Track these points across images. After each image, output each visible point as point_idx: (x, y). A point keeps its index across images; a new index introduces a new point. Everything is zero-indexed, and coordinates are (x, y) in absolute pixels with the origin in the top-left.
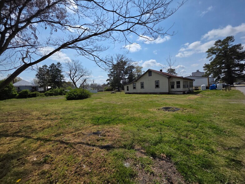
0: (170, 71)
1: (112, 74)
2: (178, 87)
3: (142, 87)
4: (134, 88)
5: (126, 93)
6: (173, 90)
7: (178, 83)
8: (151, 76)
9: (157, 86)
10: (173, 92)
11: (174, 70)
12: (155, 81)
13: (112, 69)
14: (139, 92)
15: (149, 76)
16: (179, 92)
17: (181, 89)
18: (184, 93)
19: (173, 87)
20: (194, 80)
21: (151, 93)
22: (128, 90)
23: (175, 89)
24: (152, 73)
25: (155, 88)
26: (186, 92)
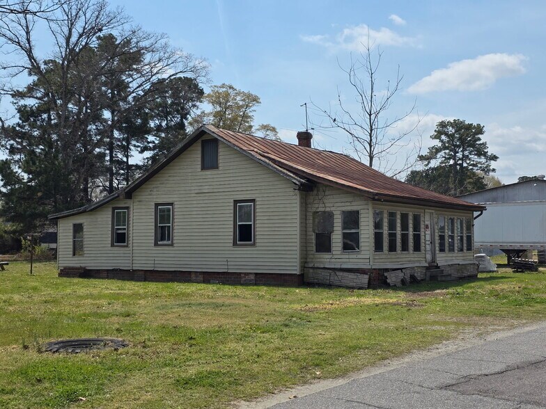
0: (451, 136)
1: (33, 126)
2: (351, 243)
3: (163, 234)
4: (120, 238)
5: (66, 273)
6: (325, 260)
7: (352, 219)
8: (214, 166)
9: (245, 234)
10: (326, 273)
11: (480, 130)
12: (236, 202)
13: (30, 90)
14: (140, 264)
15: (204, 168)
16: (351, 276)
17: (365, 256)
18: (378, 280)
19: (323, 244)
20: (481, 209)
21: (207, 277)
22: (77, 248)
23: (337, 257)
24: (223, 155)
25: (235, 244)
26: (392, 278)
